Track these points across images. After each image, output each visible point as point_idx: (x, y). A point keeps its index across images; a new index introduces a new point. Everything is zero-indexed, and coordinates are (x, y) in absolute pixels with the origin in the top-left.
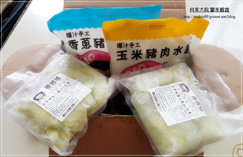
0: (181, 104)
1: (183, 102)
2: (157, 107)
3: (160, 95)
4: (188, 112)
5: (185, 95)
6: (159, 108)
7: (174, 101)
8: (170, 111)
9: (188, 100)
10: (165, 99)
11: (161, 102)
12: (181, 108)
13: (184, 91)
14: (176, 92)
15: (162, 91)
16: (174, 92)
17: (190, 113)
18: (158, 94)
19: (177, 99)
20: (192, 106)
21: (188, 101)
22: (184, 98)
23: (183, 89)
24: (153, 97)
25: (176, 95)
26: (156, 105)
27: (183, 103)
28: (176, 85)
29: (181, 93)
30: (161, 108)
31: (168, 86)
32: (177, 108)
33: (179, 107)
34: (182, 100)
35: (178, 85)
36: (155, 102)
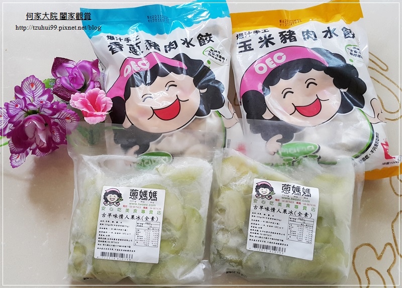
0: (287, 216)
1: (285, 211)
2: (277, 252)
3: (261, 236)
4: (303, 216)
5: (276, 200)
6: (280, 251)
7: (278, 222)
8: (290, 238)
9: (287, 201)
10: (270, 234)
11: (272, 241)
12: (293, 220)
13: (270, 197)
14: (266, 208)
15: (256, 229)
16: (264, 211)
17: (306, 214)
18: (260, 239)
19: (276, 215)
20: (297, 203)
21: (287, 203)
22: (280, 204)
23: (267, 197)
24: (261, 251)
25: (270, 212)
26: (273, 252)
27: (288, 212)
28: (255, 201)
29: (271, 203)
30: (280, 248)
31: (251, 214)
32: (290, 227)
33: (290, 222)
34: (282, 211)
36: (268, 251)
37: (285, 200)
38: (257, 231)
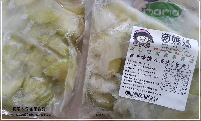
0: (163, 65)
1: (162, 61)
2: (149, 101)
3: (135, 84)
4: (180, 67)
5: (154, 49)
6: (151, 99)
7: (154, 71)
8: (164, 89)
9: (165, 51)
10: (144, 82)
11: (144, 89)
12: (169, 70)
13: (149, 46)
14: (142, 57)
16: (140, 59)
17: (184, 66)
18: (133, 87)
19: (152, 64)
20: (176, 53)
21: (165, 53)
22: (157, 54)
23: (145, 45)
24: (133, 98)
25: (146, 61)
26: (145, 100)
27: (165, 62)
28: (132, 49)
29: (149, 52)
30: (152, 97)
31: (126, 62)
32: (165, 76)
33: (166, 72)
34: (159, 60)
35: (134, 46)
36: (140, 99)
37: (164, 49)
38: (131, 78)
